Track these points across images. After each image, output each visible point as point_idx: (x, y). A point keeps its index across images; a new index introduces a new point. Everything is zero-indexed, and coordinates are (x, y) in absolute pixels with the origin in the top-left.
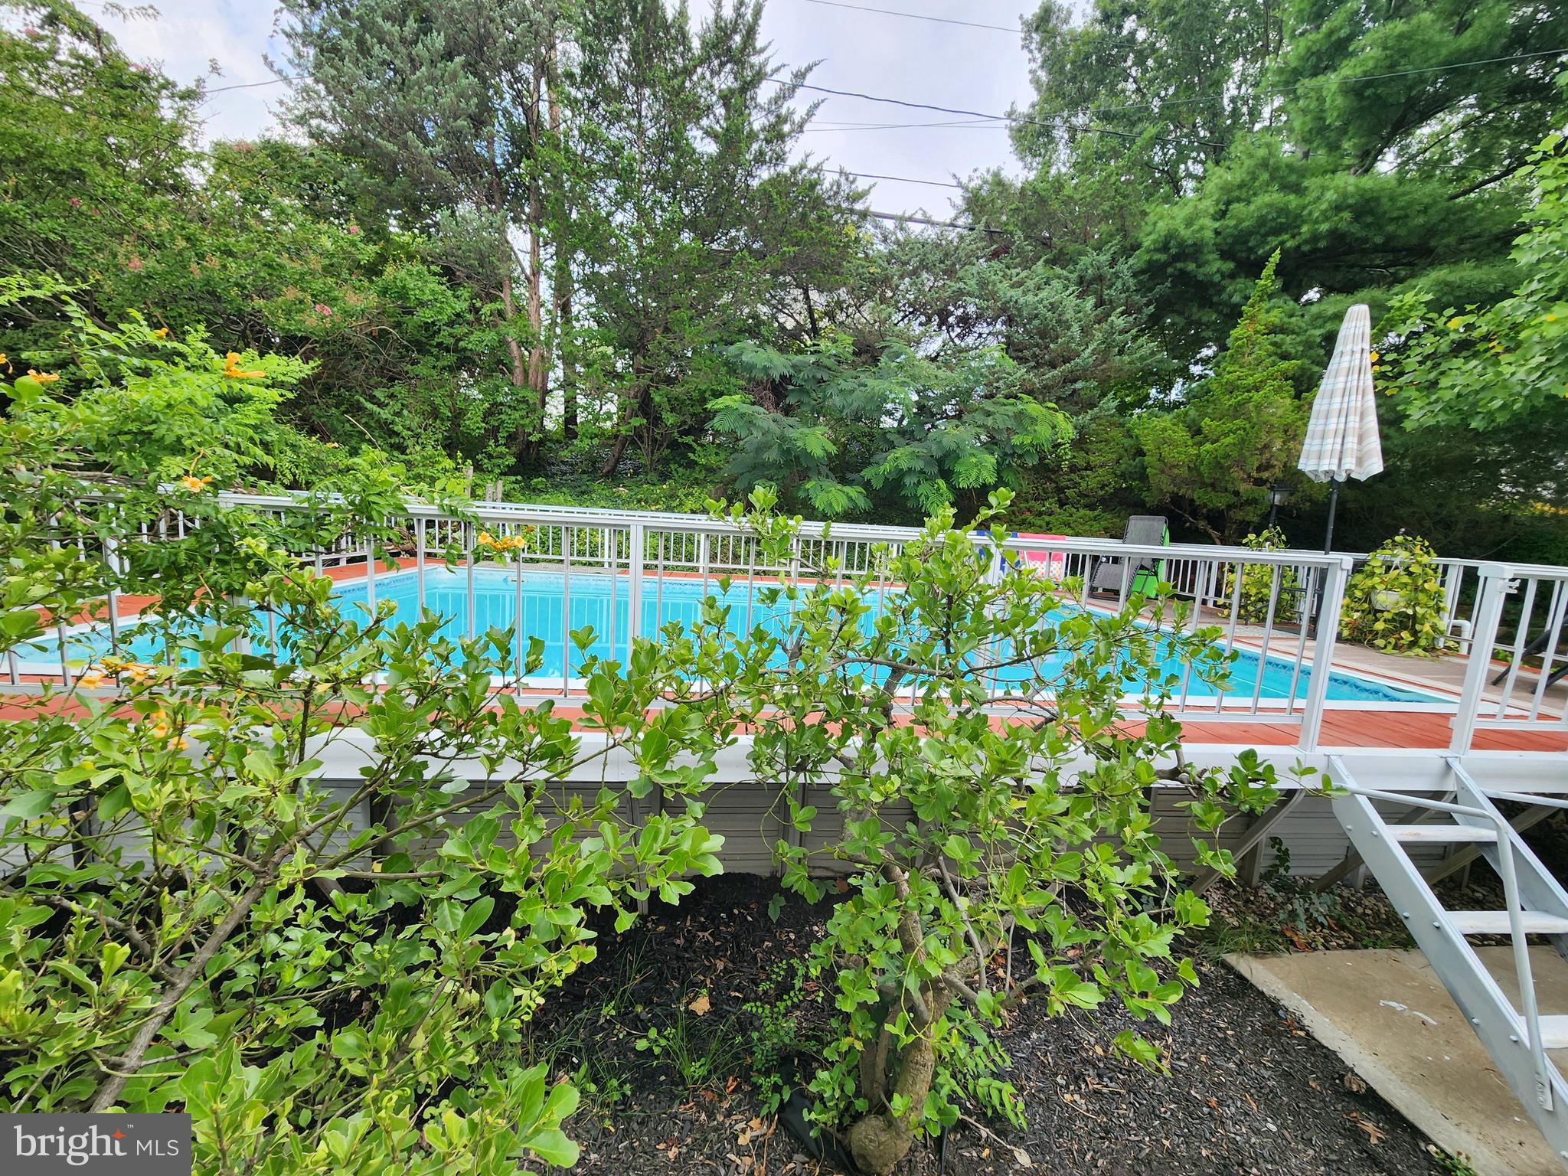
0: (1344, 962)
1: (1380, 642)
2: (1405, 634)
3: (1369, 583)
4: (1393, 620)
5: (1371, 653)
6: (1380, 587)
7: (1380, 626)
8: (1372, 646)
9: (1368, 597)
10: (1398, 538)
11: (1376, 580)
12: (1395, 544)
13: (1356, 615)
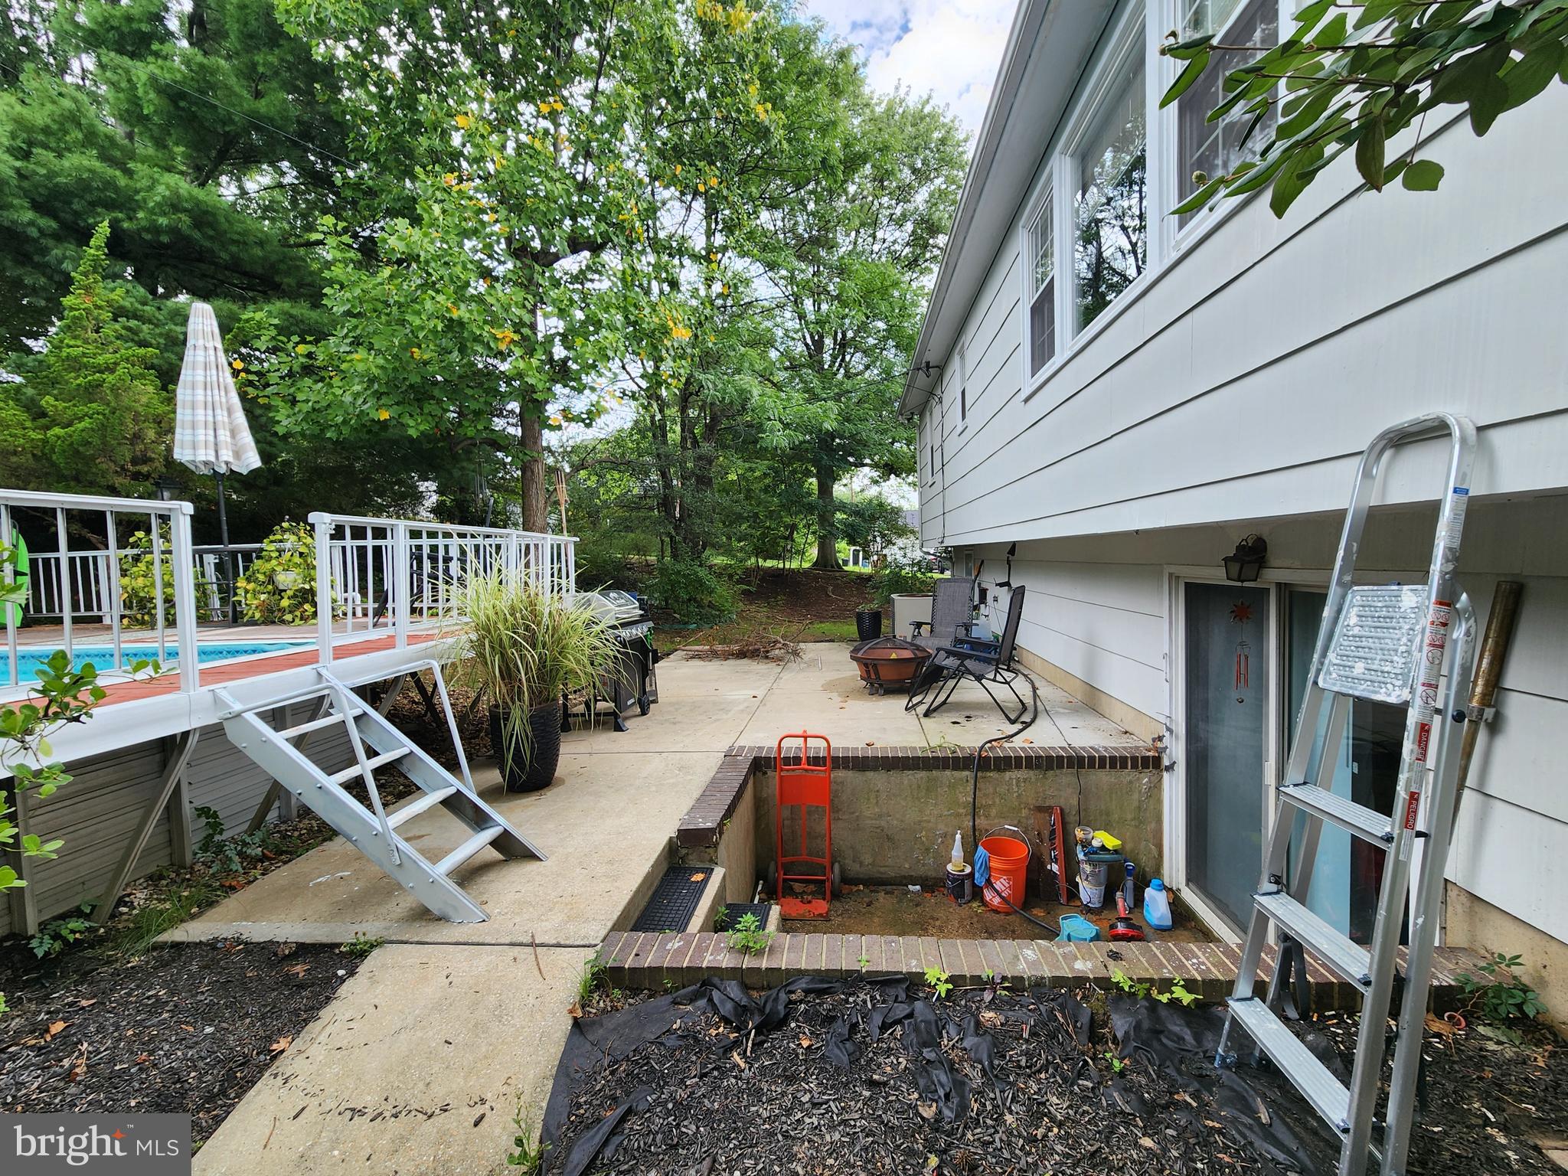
0: (282, 874)
1: (288, 617)
2: (307, 606)
3: (269, 566)
4: (294, 596)
5: (283, 628)
6: (279, 569)
7: (285, 603)
8: (283, 622)
9: (271, 580)
10: (285, 525)
11: (274, 562)
12: (284, 531)
13: (263, 597)
